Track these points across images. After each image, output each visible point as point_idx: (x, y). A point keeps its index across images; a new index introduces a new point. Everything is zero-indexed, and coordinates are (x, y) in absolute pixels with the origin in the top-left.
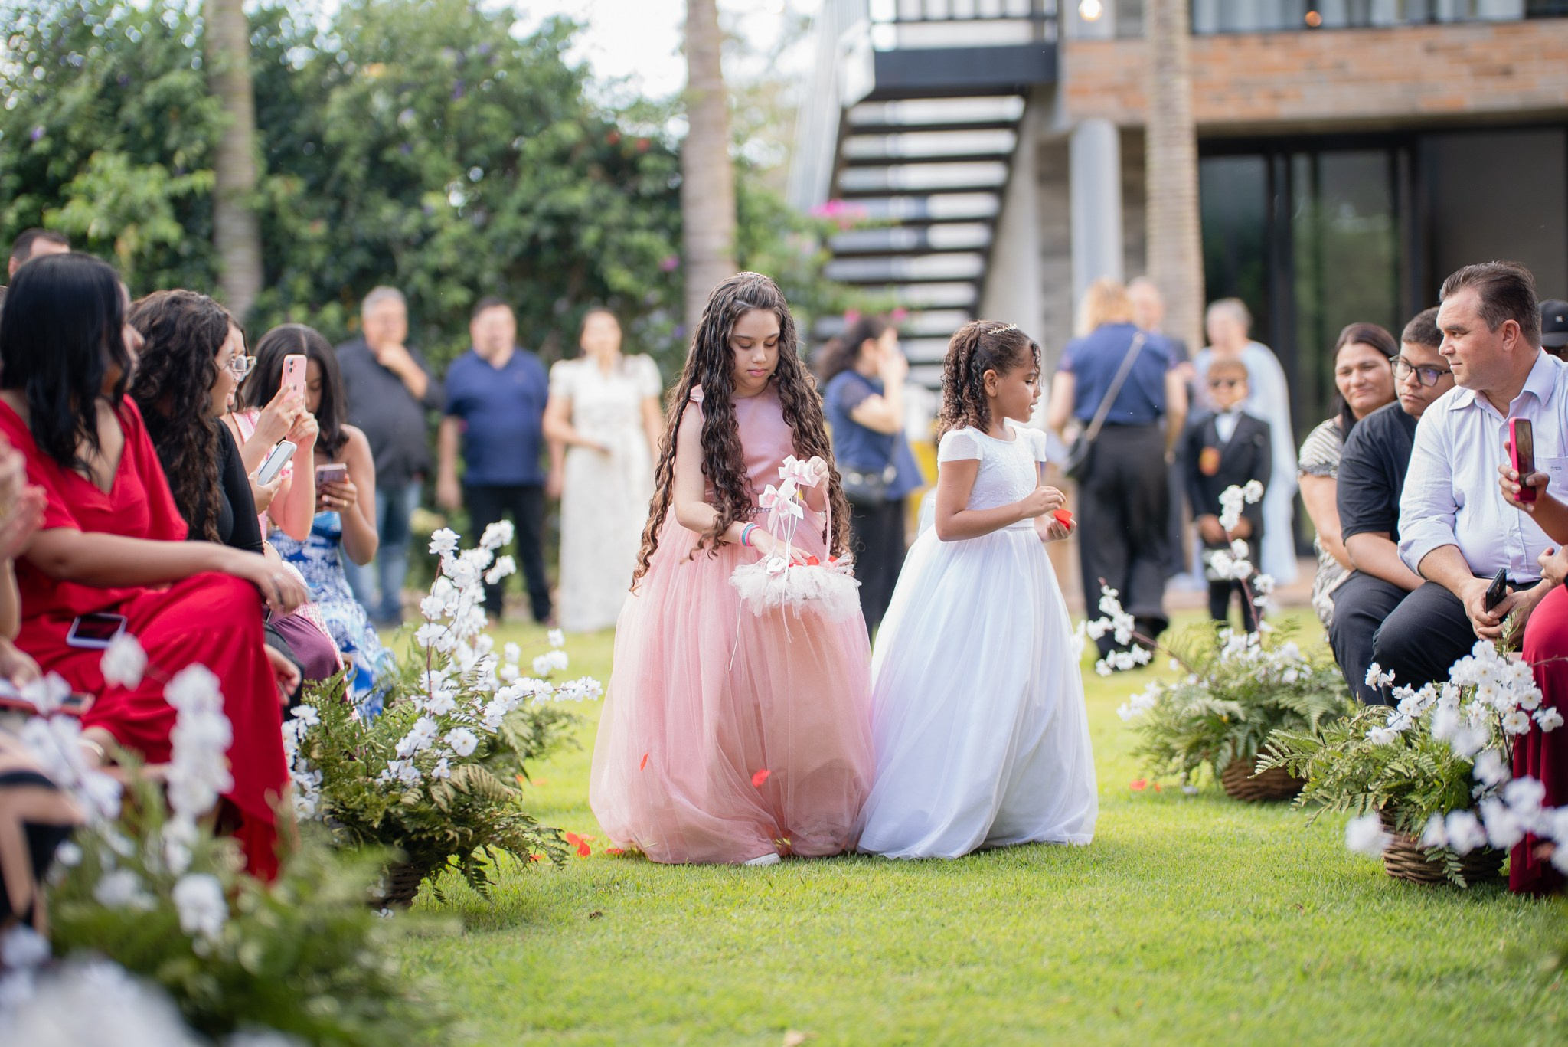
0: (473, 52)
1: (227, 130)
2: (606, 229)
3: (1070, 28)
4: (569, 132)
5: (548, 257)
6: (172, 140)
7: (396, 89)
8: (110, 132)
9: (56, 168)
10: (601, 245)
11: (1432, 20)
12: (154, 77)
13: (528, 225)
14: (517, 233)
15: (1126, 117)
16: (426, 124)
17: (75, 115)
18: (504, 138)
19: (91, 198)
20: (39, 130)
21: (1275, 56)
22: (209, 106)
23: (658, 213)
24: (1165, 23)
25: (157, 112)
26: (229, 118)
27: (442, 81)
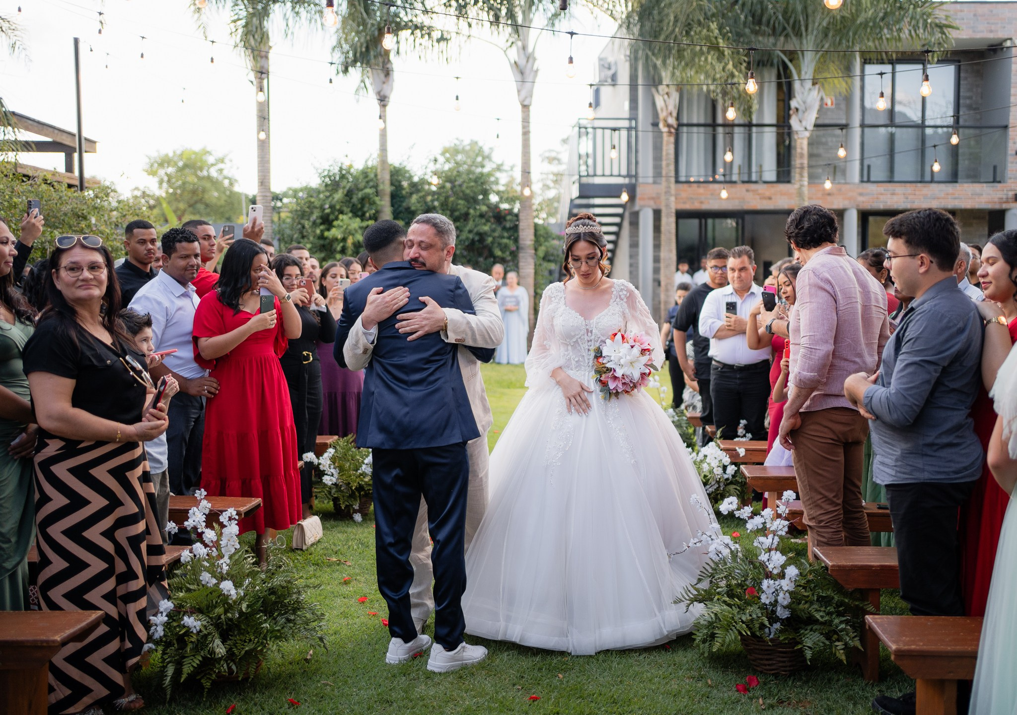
0: (457, 183)
1: (382, 206)
2: (494, 238)
3: (641, 180)
4: (484, 208)
5: (477, 244)
6: (365, 209)
7: (434, 193)
8: (348, 207)
9: (332, 217)
10: (493, 243)
11: (750, 182)
12: (362, 190)
13: (471, 236)
14: (467, 238)
15: (655, 207)
16: (442, 205)
17: (337, 201)
18: (464, 210)
19: (339, 227)
20: (327, 206)
21: (701, 190)
22: (377, 199)
23: (511, 232)
24: (668, 181)
25: (362, 200)
26: (383, 203)
27: (447, 192)
